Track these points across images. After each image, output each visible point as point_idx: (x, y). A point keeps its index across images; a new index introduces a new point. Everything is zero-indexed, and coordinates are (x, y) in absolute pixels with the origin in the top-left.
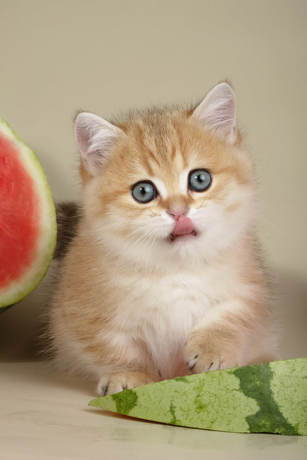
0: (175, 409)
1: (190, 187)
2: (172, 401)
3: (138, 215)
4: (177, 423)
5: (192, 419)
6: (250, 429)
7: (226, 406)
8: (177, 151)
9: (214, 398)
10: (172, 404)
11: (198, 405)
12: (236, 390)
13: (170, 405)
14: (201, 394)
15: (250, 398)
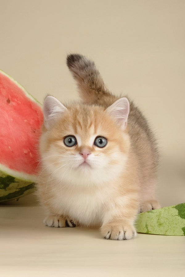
0: (148, 226)
1: (95, 143)
2: (146, 222)
3: (64, 152)
4: (149, 233)
5: (156, 230)
6: (184, 234)
7: (172, 223)
8: (92, 125)
9: (166, 220)
10: (146, 224)
11: (159, 223)
12: (177, 215)
13: (145, 224)
14: (160, 219)
15: (183, 219)
